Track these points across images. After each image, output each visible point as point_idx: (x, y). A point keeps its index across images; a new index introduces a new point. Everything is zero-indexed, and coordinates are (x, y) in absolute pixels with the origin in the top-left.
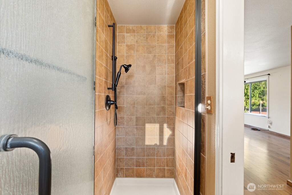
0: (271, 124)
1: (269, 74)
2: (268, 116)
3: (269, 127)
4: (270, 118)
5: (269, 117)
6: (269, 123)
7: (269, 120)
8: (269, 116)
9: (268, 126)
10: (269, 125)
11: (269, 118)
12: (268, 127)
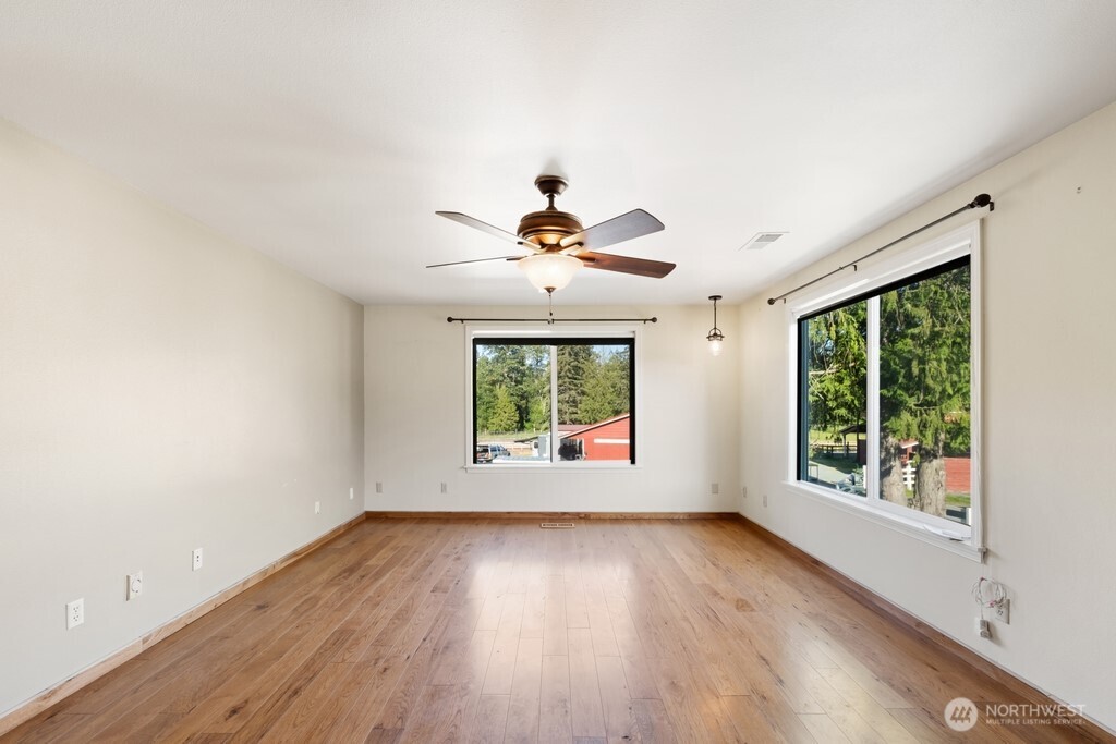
0: (1003, 605)
1: (983, 200)
2: (978, 544)
3: (989, 631)
4: (996, 556)
5: (985, 554)
6: (987, 600)
7: (987, 571)
8: (991, 546)
9: (978, 620)
10: (991, 615)
11: (990, 560)
12: (978, 629)
